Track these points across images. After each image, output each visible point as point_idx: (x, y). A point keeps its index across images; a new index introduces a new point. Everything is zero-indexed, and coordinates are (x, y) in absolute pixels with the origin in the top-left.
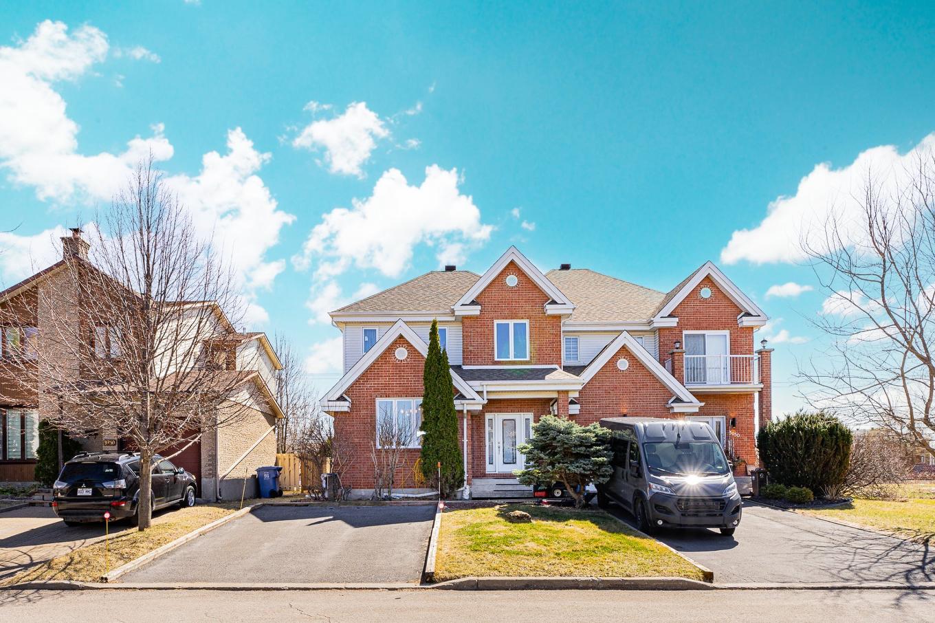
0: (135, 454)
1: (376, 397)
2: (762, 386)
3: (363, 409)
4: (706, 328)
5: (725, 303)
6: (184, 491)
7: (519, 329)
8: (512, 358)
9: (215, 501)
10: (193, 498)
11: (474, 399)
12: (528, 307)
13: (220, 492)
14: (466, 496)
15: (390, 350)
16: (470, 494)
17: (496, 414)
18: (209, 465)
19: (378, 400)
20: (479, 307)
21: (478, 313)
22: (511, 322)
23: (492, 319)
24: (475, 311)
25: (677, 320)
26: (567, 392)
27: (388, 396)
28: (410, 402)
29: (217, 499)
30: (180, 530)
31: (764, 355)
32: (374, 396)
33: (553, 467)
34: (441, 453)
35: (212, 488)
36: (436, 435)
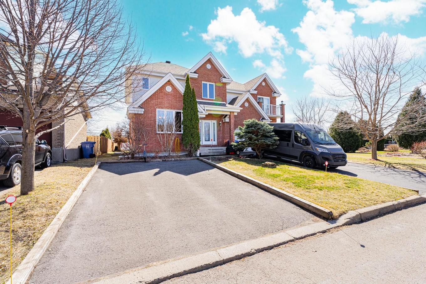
0: (6, 128)
1: (157, 108)
2: (283, 116)
3: (150, 113)
4: (264, 96)
5: (269, 88)
6: (44, 156)
7: (211, 86)
8: (208, 98)
9: (63, 161)
10: (50, 161)
11: (202, 112)
12: (214, 78)
13: (66, 156)
14: (198, 155)
15: (163, 87)
16: (200, 154)
17: (203, 120)
18: (58, 139)
19: (157, 110)
20: (198, 75)
21: (197, 77)
22: (208, 83)
23: (201, 81)
24: (196, 76)
25: (257, 91)
26: (233, 112)
27: (162, 108)
28: (172, 112)
29: (64, 160)
30: (63, 189)
31: (282, 106)
32: (155, 107)
33: (258, 141)
34: (194, 135)
35: (60, 154)
36: (191, 127)
